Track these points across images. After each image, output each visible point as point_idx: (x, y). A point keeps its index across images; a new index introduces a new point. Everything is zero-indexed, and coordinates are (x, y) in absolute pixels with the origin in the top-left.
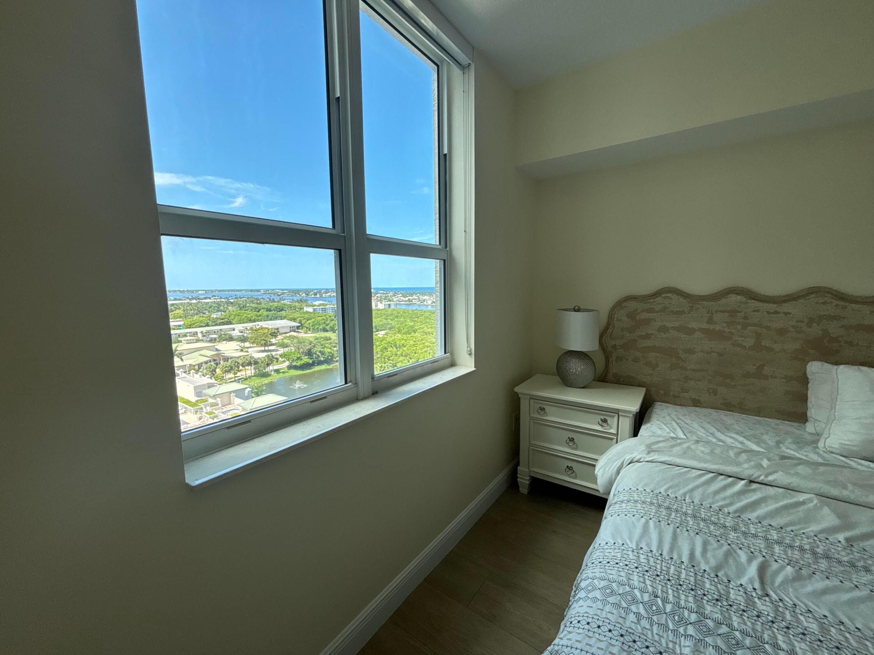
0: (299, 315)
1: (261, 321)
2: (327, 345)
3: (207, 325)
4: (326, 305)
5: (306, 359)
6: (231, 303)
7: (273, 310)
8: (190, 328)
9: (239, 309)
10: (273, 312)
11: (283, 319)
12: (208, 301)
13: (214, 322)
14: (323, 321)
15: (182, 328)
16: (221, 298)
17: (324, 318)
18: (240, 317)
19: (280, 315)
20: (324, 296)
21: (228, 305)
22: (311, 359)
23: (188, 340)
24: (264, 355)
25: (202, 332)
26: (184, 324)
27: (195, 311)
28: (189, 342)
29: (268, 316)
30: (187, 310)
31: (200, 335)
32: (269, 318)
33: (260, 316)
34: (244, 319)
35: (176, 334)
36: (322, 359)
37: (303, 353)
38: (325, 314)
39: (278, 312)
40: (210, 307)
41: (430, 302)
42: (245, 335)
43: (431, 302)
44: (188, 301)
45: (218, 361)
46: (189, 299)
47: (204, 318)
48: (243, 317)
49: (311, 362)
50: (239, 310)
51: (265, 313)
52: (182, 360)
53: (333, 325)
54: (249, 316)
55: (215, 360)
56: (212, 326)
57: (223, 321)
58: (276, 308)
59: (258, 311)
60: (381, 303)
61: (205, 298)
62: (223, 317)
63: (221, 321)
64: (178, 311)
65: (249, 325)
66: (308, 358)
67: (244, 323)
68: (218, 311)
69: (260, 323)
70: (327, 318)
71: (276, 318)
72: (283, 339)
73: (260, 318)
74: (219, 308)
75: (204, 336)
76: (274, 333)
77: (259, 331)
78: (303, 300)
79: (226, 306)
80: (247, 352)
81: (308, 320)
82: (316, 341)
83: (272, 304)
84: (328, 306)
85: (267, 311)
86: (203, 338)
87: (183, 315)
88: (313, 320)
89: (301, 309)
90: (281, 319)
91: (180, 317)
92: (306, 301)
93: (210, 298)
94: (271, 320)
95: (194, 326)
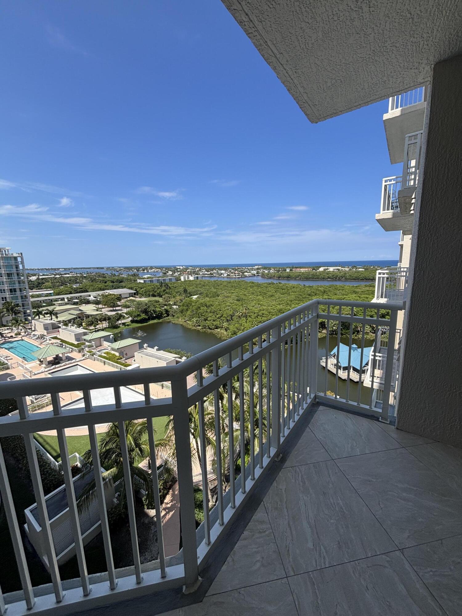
0: (135, 285)
1: (108, 290)
2: (157, 306)
3: (71, 293)
4: (153, 278)
5: (143, 316)
6: (85, 277)
8: (58, 295)
9: (91, 281)
10: (116, 283)
11: (124, 288)
12: (68, 276)
13: (75, 291)
14: (152, 289)
15: (53, 295)
16: (77, 274)
17: (153, 287)
18: (93, 287)
19: (121, 285)
20: (150, 271)
21: (83, 279)
22: (147, 315)
23: (59, 303)
24: (114, 313)
25: (68, 298)
26: (54, 293)
27: (60, 283)
28: (60, 305)
29: (113, 286)
30: (54, 282)
31: (66, 300)
33: (107, 286)
35: (49, 299)
36: (155, 315)
37: (141, 311)
38: (153, 284)
39: (119, 283)
40: (70, 280)
41: (225, 275)
42: (98, 299)
43: (227, 275)
44: (53, 276)
45: (82, 318)
47: (68, 288)
48: (96, 287)
49: (147, 318)
51: (111, 284)
52: (57, 317)
53: (160, 292)
54: (99, 286)
55: (79, 317)
56: (74, 293)
57: (82, 290)
58: (117, 280)
59: (106, 283)
60: (192, 276)
61: (65, 274)
62: (81, 287)
63: (80, 290)
64: (47, 284)
65: (101, 293)
66: (145, 315)
67: (96, 291)
68: (77, 283)
69: (108, 291)
70: (155, 287)
71: (118, 288)
72: (125, 302)
73: (107, 287)
74: (76, 281)
75: (69, 301)
76: (119, 298)
77: (108, 297)
78: (136, 275)
79: (81, 279)
80: (101, 311)
81: (141, 289)
82: (150, 303)
83: (114, 278)
84: (154, 279)
85: (111, 282)
86: (68, 302)
87: (52, 286)
88: (145, 288)
89: (135, 281)
90: (122, 288)
91: (50, 288)
92: (138, 275)
93: (69, 274)
94: (115, 288)
95: (61, 294)
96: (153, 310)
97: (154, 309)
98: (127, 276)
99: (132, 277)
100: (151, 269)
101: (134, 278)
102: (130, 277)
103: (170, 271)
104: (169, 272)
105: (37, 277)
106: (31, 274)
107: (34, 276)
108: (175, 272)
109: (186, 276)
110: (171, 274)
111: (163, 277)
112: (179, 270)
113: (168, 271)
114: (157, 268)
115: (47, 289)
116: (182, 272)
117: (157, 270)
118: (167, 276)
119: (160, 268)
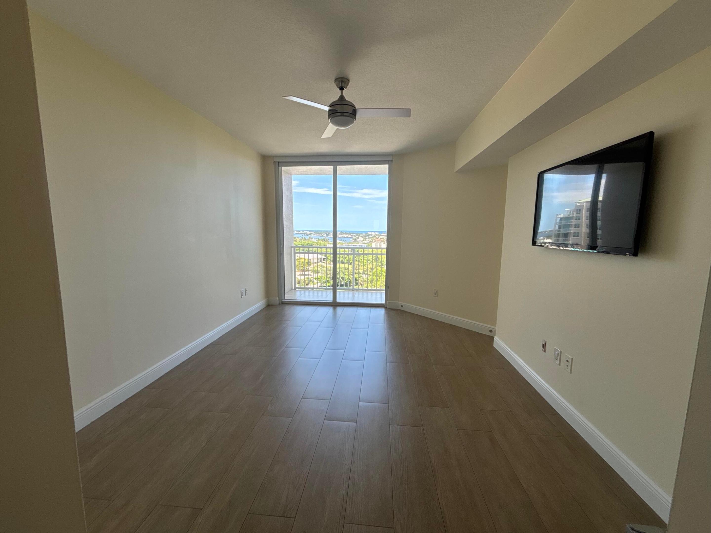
96: (342, 278)
97: (343, 276)
98: (317, 240)
99: (321, 242)
100: (341, 235)
101: (324, 243)
102: (320, 242)
103: (361, 236)
104: (360, 238)
108: (366, 239)
109: (378, 243)
110: (362, 240)
111: (352, 243)
112: (370, 236)
113: (358, 237)
114: (348, 234)
116: (374, 238)
117: (347, 235)
118: (358, 243)
119: (350, 234)
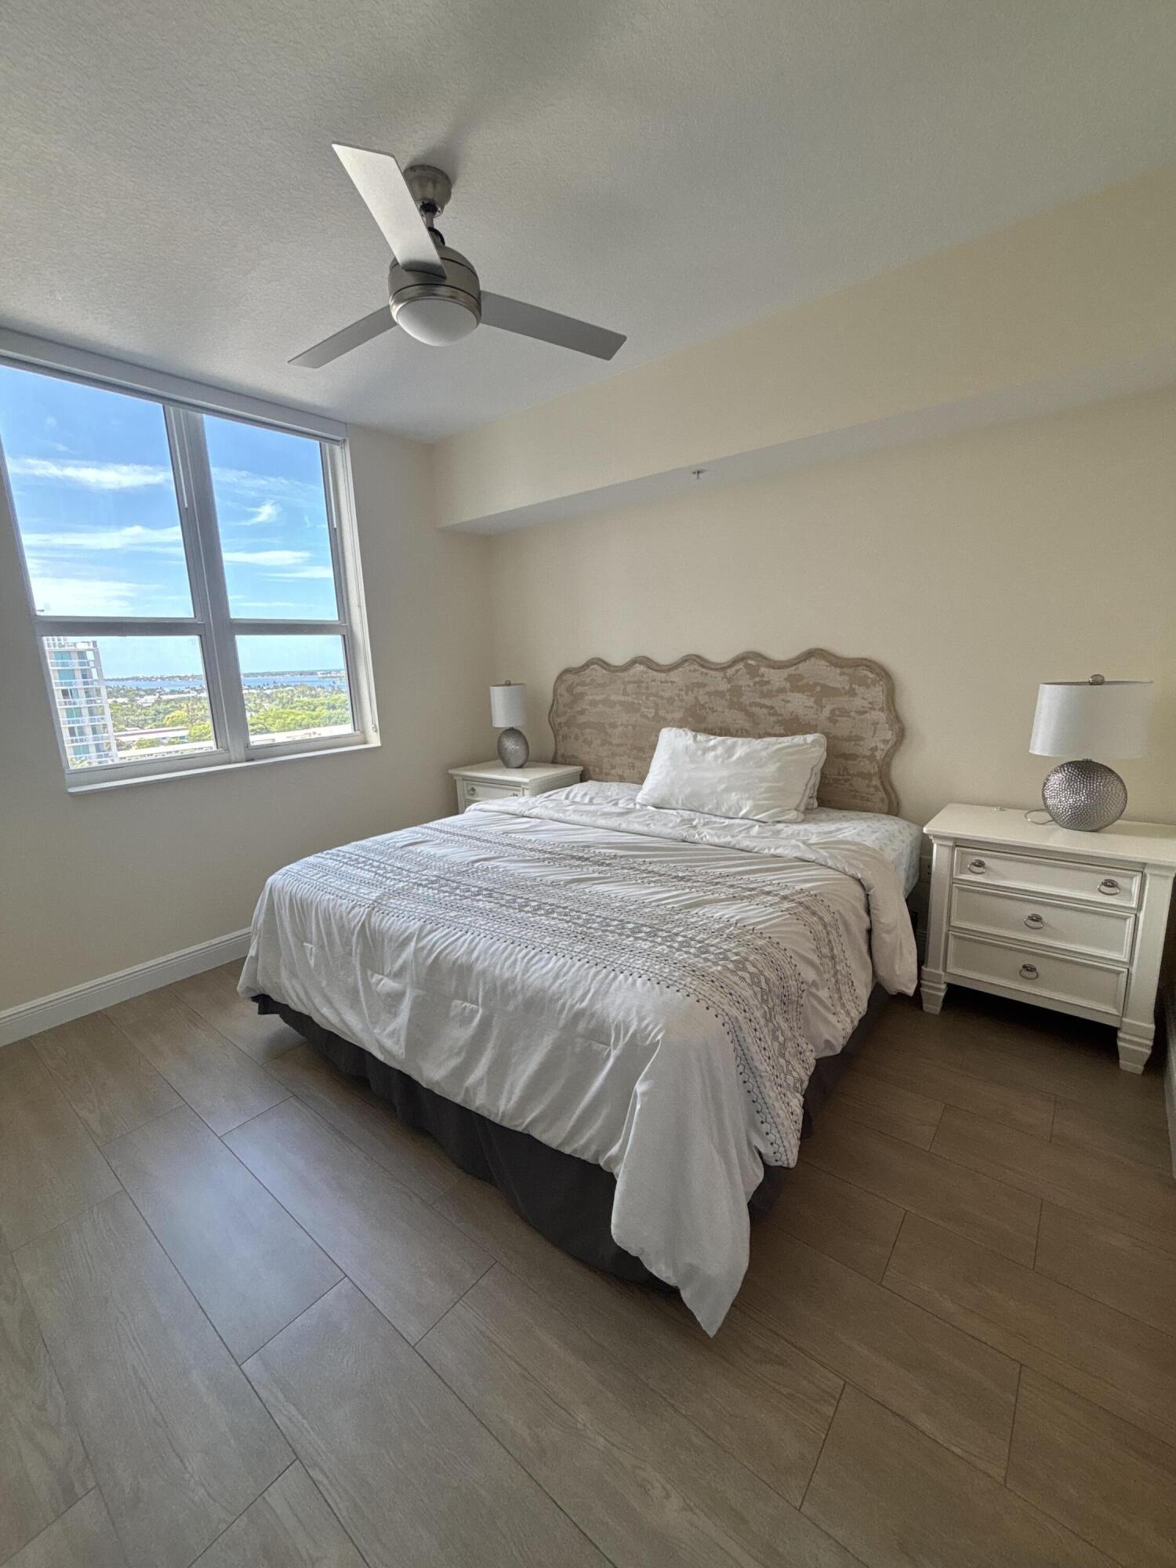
1: (319, 726)
6: (268, 696)
7: (339, 706)
8: (199, 740)
9: (281, 706)
10: (339, 710)
15: (186, 741)
18: (282, 721)
21: (262, 701)
26: (190, 735)
29: (330, 718)
30: (194, 709)
32: (333, 720)
33: (317, 717)
34: (289, 724)
44: (195, 694)
46: (197, 691)
48: (288, 721)
50: (282, 708)
51: (326, 713)
54: (299, 718)
59: (314, 710)
64: (177, 713)
69: (317, 730)
73: (317, 721)
79: (258, 701)
85: (329, 709)
87: (186, 719)
94: (336, 723)
95: (205, 738)
105: (157, 696)
106: (145, 691)
107: (149, 694)
115: (176, 725)
